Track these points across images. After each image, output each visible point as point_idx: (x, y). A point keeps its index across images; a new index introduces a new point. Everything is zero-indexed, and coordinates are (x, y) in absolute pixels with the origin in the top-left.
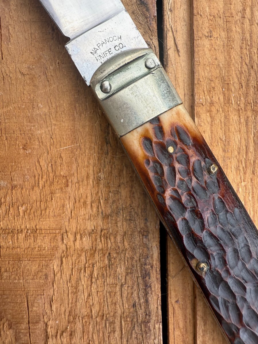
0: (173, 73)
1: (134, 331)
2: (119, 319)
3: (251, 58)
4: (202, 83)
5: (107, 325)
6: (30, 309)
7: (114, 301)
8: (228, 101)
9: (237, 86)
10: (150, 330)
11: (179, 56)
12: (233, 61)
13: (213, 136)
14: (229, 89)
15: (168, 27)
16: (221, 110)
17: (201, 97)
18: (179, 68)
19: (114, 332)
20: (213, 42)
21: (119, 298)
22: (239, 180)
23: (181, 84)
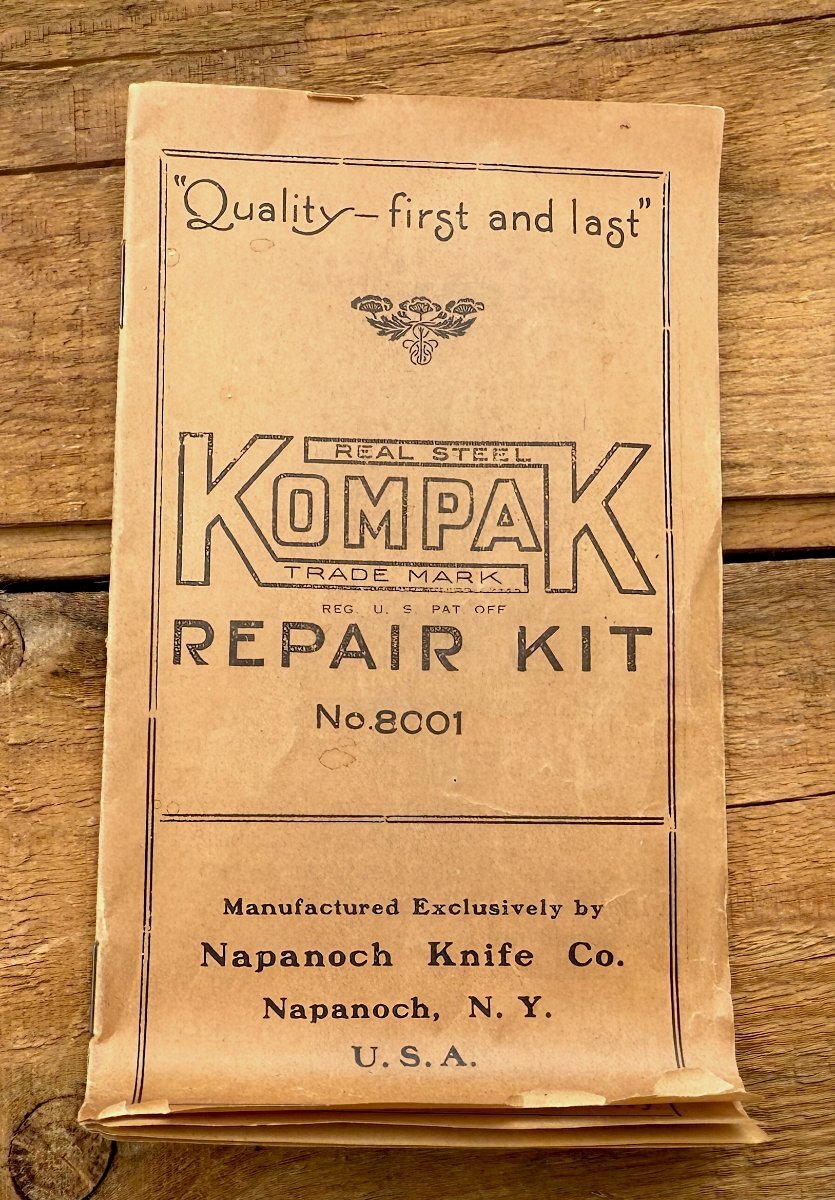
0: (20, 564)
4: (42, 507)
9: (45, 440)
14: (53, 456)
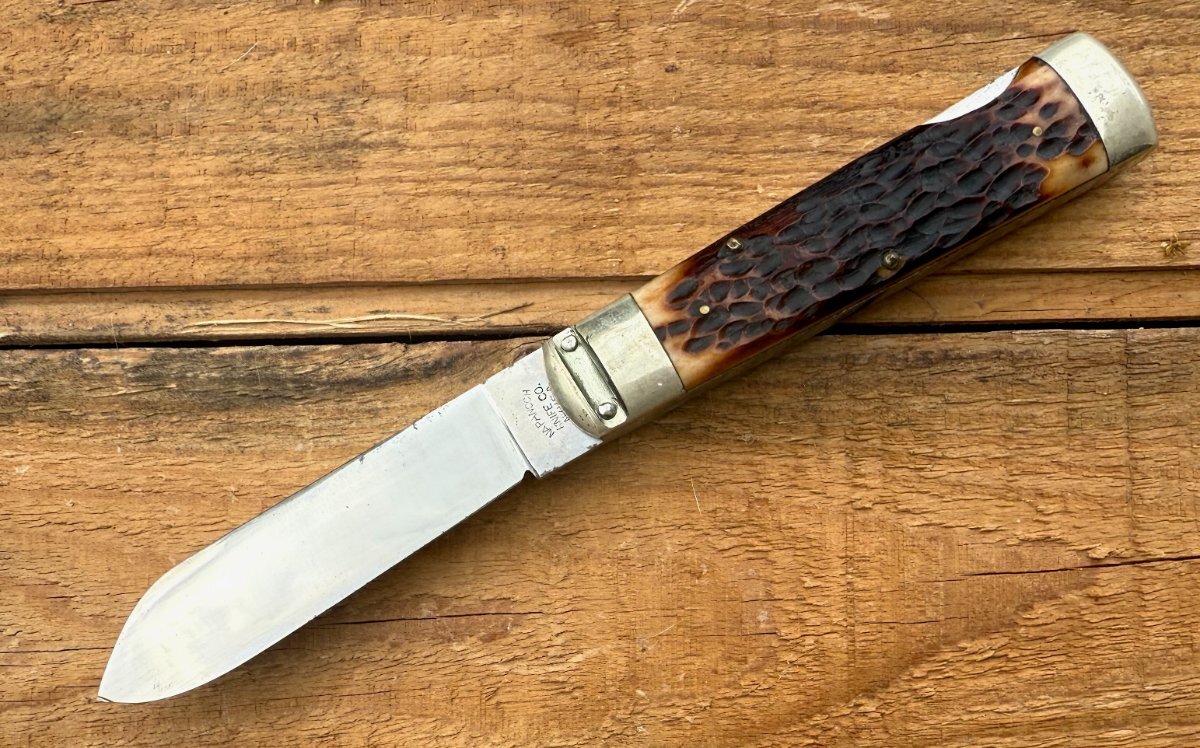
1: (1030, 381)
2: (1010, 408)
3: (538, 180)
5: (1021, 429)
6: (995, 570)
7: (978, 417)
8: (613, 219)
10: (1027, 351)
11: (532, 304)
12: (545, 210)
13: (676, 243)
15: (482, 323)
16: (629, 231)
17: (608, 265)
18: (555, 303)
19: (1034, 417)
20: (513, 246)
21: (971, 408)
22: (753, 197)
23: (582, 301)
